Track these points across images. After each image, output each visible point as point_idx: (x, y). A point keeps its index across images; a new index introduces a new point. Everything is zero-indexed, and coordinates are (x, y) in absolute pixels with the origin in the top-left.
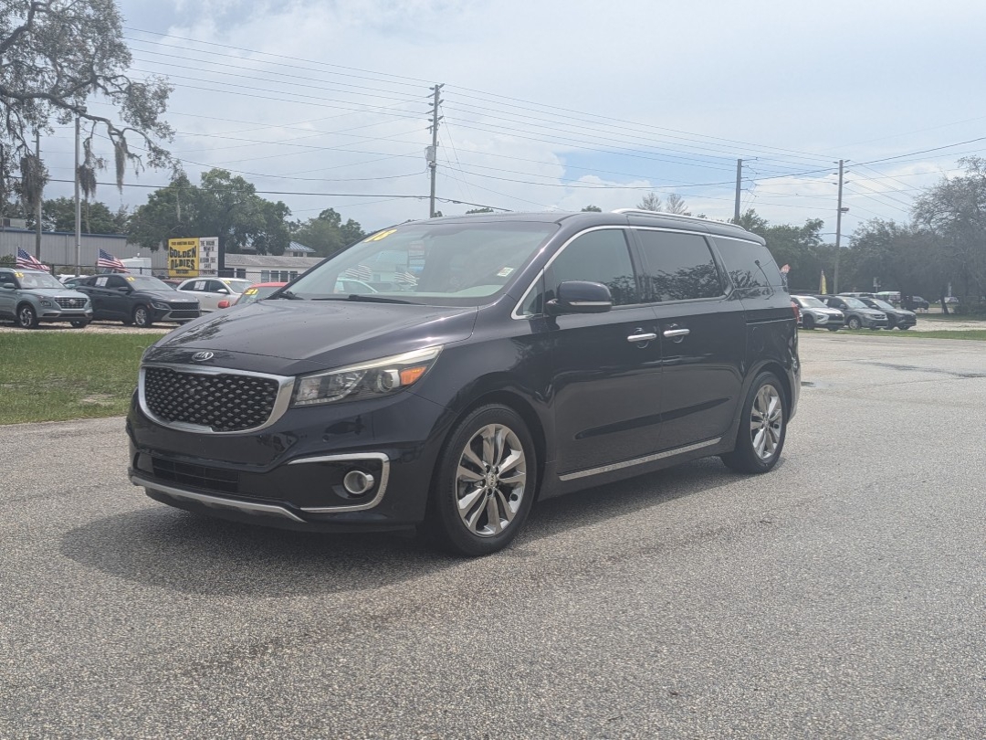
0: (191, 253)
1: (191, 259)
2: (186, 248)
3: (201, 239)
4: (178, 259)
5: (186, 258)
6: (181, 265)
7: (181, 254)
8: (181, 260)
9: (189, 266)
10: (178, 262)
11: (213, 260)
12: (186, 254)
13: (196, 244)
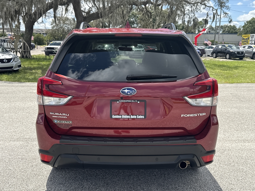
0: (248, 39)
1: (247, 40)
2: (246, 37)
3: (251, 35)
4: (244, 40)
5: (246, 40)
6: (245, 42)
7: (245, 39)
8: (245, 41)
9: (247, 42)
10: (244, 41)
11: (253, 40)
12: (246, 39)
13: (249, 36)
